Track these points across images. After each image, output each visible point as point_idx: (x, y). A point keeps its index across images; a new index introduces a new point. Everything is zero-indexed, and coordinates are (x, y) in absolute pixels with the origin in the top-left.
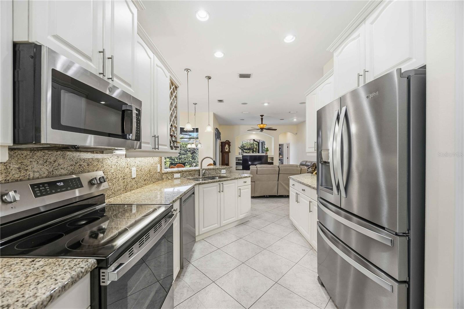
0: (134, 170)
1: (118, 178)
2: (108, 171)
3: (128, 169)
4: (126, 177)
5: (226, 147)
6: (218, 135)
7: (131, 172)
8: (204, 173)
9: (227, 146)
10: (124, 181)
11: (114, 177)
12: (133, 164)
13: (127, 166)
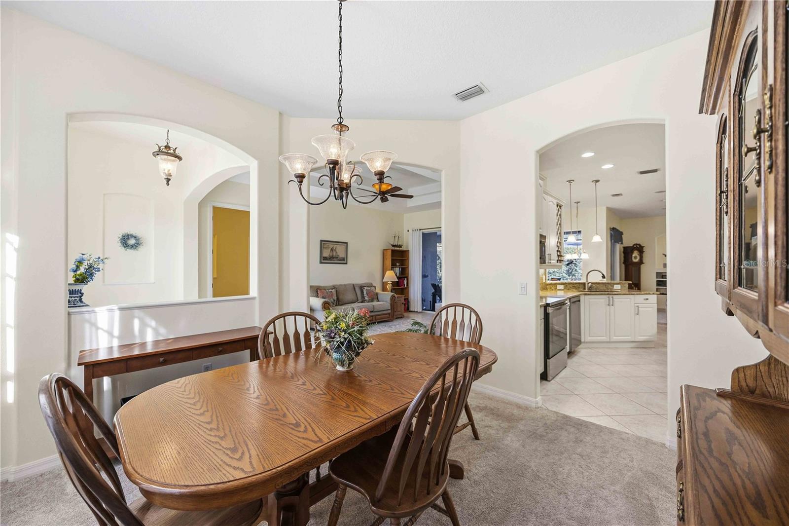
5: (633, 255)
6: (616, 235)
8: (591, 287)
9: (636, 254)
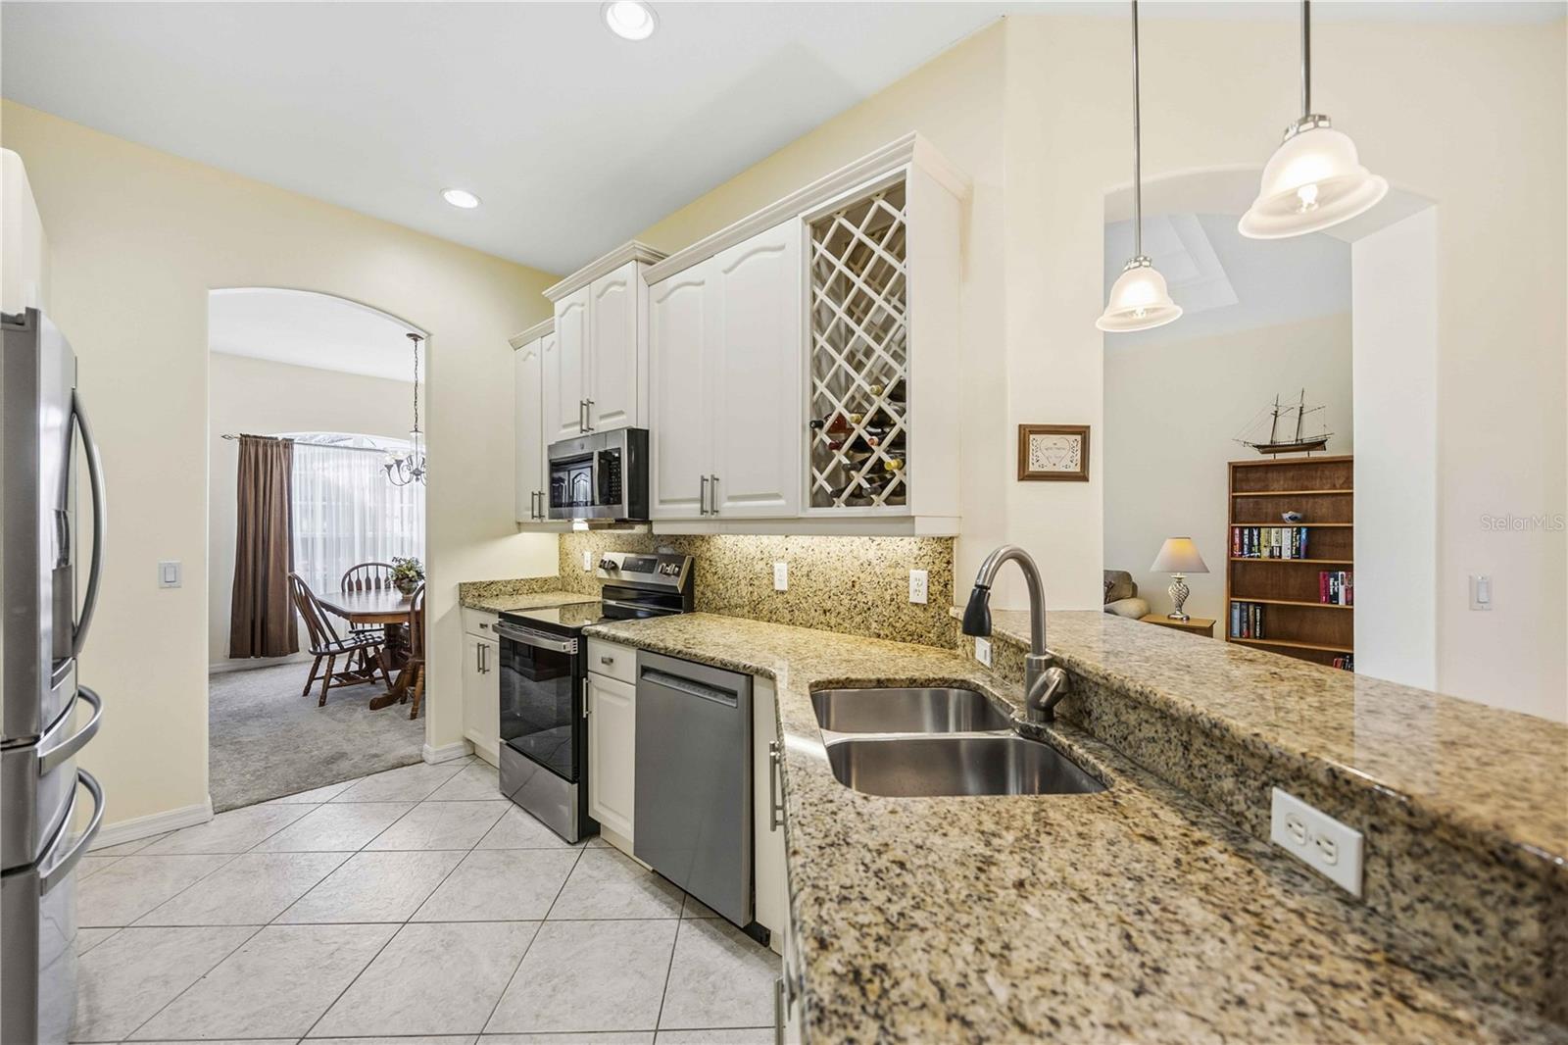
0: (781, 570)
1: (737, 580)
2: (718, 559)
3: (762, 564)
4: (756, 582)
7: (772, 574)
10: (750, 589)
11: (730, 575)
12: (777, 552)
13: (759, 556)
